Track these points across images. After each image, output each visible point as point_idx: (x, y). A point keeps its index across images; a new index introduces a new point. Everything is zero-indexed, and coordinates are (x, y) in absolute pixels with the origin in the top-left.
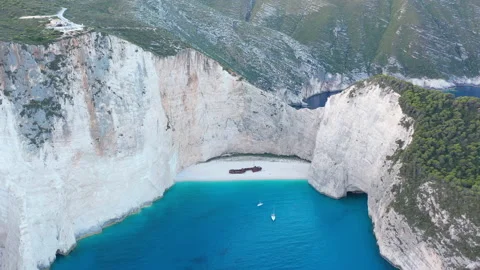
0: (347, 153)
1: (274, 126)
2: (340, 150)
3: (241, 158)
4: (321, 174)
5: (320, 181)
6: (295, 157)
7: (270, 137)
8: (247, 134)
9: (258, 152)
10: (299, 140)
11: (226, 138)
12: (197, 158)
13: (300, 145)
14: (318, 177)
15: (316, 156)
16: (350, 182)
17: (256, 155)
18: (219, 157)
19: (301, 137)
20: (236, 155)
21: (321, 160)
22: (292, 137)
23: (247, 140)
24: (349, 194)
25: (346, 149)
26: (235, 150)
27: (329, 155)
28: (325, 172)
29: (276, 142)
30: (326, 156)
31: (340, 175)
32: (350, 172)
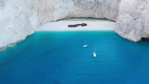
0: (144, 12)
1: (94, 2)
2: (138, 10)
3: (75, 19)
4: (125, 27)
5: (123, 31)
6: (105, 19)
7: (92, 8)
8: (79, 6)
9: (85, 16)
10: (108, 9)
11: (67, 8)
12: (51, 19)
13: (109, 12)
14: (122, 28)
15: (120, 16)
16: (145, 31)
17: (84, 18)
18: (63, 19)
19: (109, 7)
20: (73, 18)
21: (124, 18)
22: (104, 8)
23: (79, 10)
24: (143, 39)
25: (143, 9)
26: (72, 15)
27: (131, 14)
28: (128, 25)
29: (95, 11)
30: (128, 15)
31: (139, 26)
32: (146, 25)
